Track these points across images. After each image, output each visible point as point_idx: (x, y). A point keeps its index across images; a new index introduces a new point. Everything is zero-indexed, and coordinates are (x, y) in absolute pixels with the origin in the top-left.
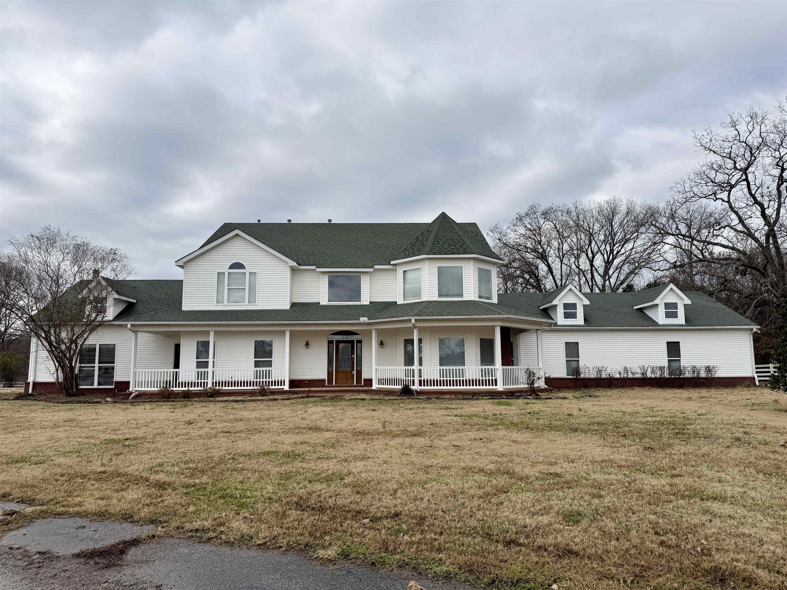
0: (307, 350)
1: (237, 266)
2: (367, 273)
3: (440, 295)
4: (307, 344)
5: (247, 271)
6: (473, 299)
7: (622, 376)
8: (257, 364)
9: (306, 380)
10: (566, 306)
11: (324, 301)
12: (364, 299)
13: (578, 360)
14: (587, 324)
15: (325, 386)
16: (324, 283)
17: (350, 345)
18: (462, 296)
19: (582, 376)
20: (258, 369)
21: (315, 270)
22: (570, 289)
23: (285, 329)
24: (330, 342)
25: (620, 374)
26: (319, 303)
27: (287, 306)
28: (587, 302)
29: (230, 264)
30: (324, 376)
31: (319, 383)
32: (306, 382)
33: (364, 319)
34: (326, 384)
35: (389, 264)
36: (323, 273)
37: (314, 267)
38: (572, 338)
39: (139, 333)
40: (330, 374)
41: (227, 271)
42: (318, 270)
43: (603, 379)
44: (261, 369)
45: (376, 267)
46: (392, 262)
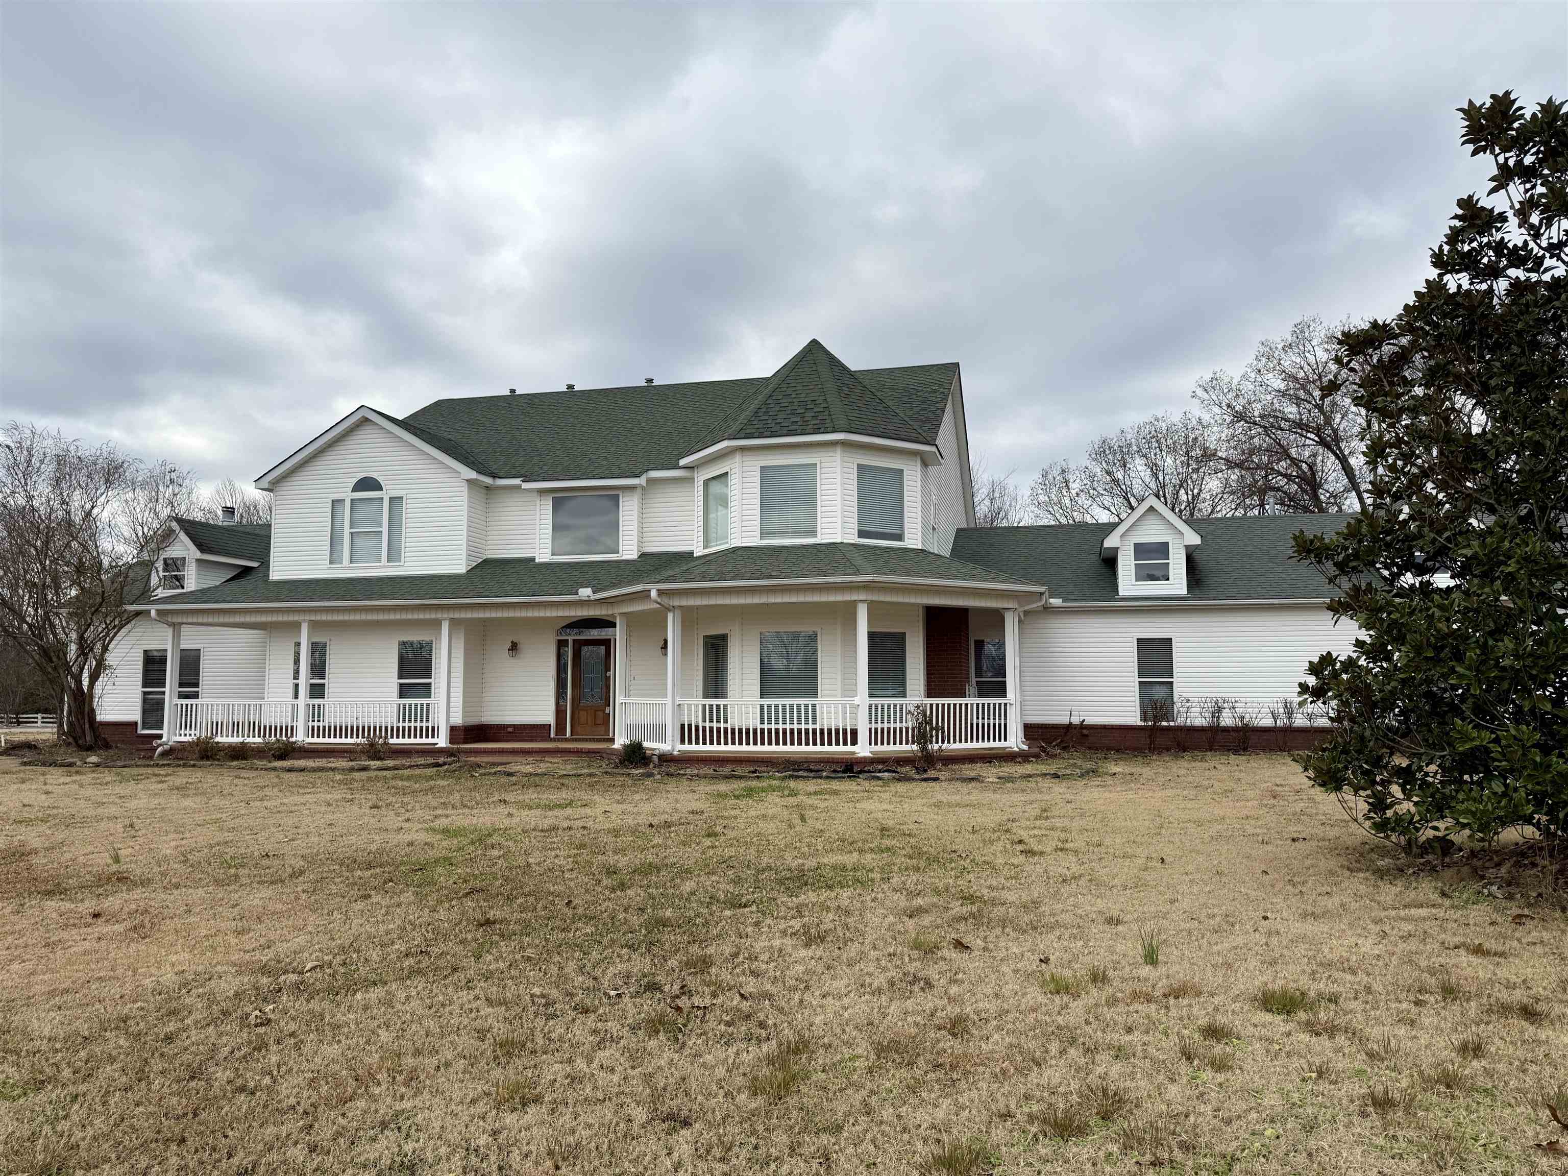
0: (512, 660)
1: (367, 484)
2: (632, 488)
3: (763, 535)
4: (514, 647)
5: (385, 495)
6: (839, 541)
7: (1279, 723)
8: (404, 691)
9: (510, 726)
10: (1141, 550)
11: (544, 555)
12: (625, 548)
13: (1172, 683)
14: (1197, 592)
15: (550, 739)
16: (544, 512)
17: (603, 648)
18: (813, 533)
19: (1180, 721)
20: (407, 701)
21: (519, 487)
22: (1151, 509)
23: (439, 616)
24: (561, 644)
25: (1275, 717)
26: (533, 559)
27: (460, 567)
28: (1194, 539)
29: (355, 480)
30: (545, 714)
31: (536, 731)
32: (510, 730)
33: (585, 593)
34: (553, 735)
35: (676, 467)
36: (542, 492)
37: (517, 481)
38: (1155, 628)
39: (184, 629)
40: (560, 713)
41: (348, 495)
42: (526, 486)
43: (1226, 730)
44: (413, 701)
45: (654, 474)
46: (682, 462)
